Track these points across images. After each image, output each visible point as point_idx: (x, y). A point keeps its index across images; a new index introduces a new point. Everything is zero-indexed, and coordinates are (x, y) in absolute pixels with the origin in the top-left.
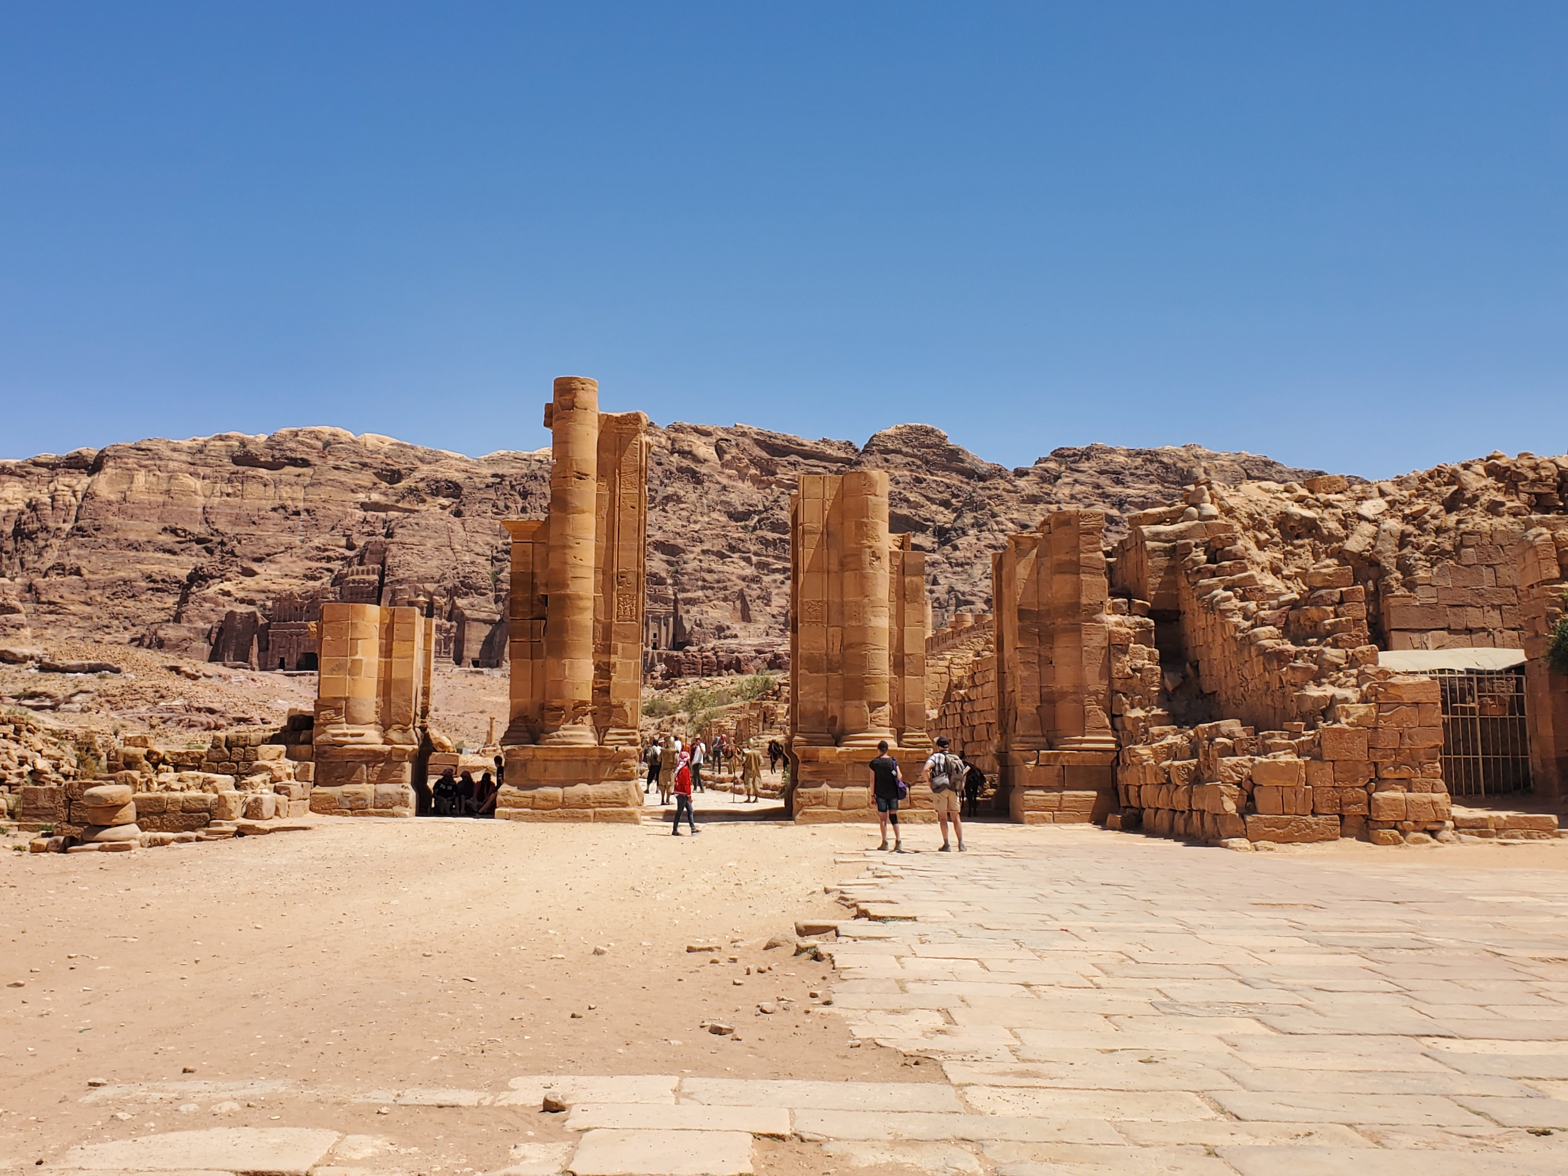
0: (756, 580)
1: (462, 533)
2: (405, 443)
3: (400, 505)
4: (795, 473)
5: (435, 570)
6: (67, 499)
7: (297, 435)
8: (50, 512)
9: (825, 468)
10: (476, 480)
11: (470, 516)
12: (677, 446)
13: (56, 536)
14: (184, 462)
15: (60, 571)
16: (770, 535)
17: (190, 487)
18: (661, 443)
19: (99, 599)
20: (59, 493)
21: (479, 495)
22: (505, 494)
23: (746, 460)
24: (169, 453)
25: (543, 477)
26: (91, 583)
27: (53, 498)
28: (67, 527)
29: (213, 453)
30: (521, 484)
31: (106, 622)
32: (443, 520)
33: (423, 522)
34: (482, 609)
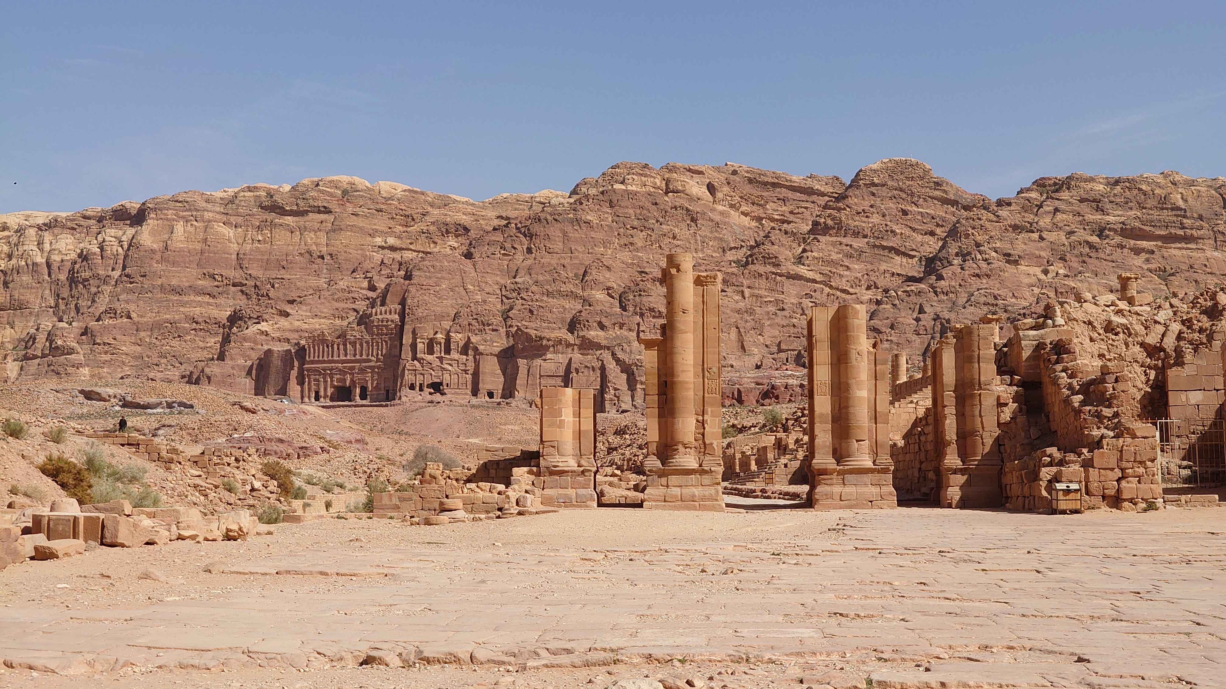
0: (750, 311)
1: (473, 274)
2: (415, 189)
4: (784, 208)
5: (450, 309)
6: (115, 248)
7: (318, 185)
8: (100, 261)
9: (813, 202)
10: (483, 222)
11: (480, 257)
12: (671, 187)
13: (105, 282)
14: (218, 213)
15: (112, 315)
16: (761, 269)
17: (224, 236)
18: (656, 183)
19: (147, 340)
20: (107, 243)
21: (487, 238)
22: (511, 236)
23: (737, 198)
24: (204, 204)
25: (546, 219)
26: (140, 326)
27: (102, 248)
28: (116, 274)
29: (243, 203)
30: (526, 226)
31: (155, 360)
32: (454, 261)
33: (438, 264)
34: (495, 344)
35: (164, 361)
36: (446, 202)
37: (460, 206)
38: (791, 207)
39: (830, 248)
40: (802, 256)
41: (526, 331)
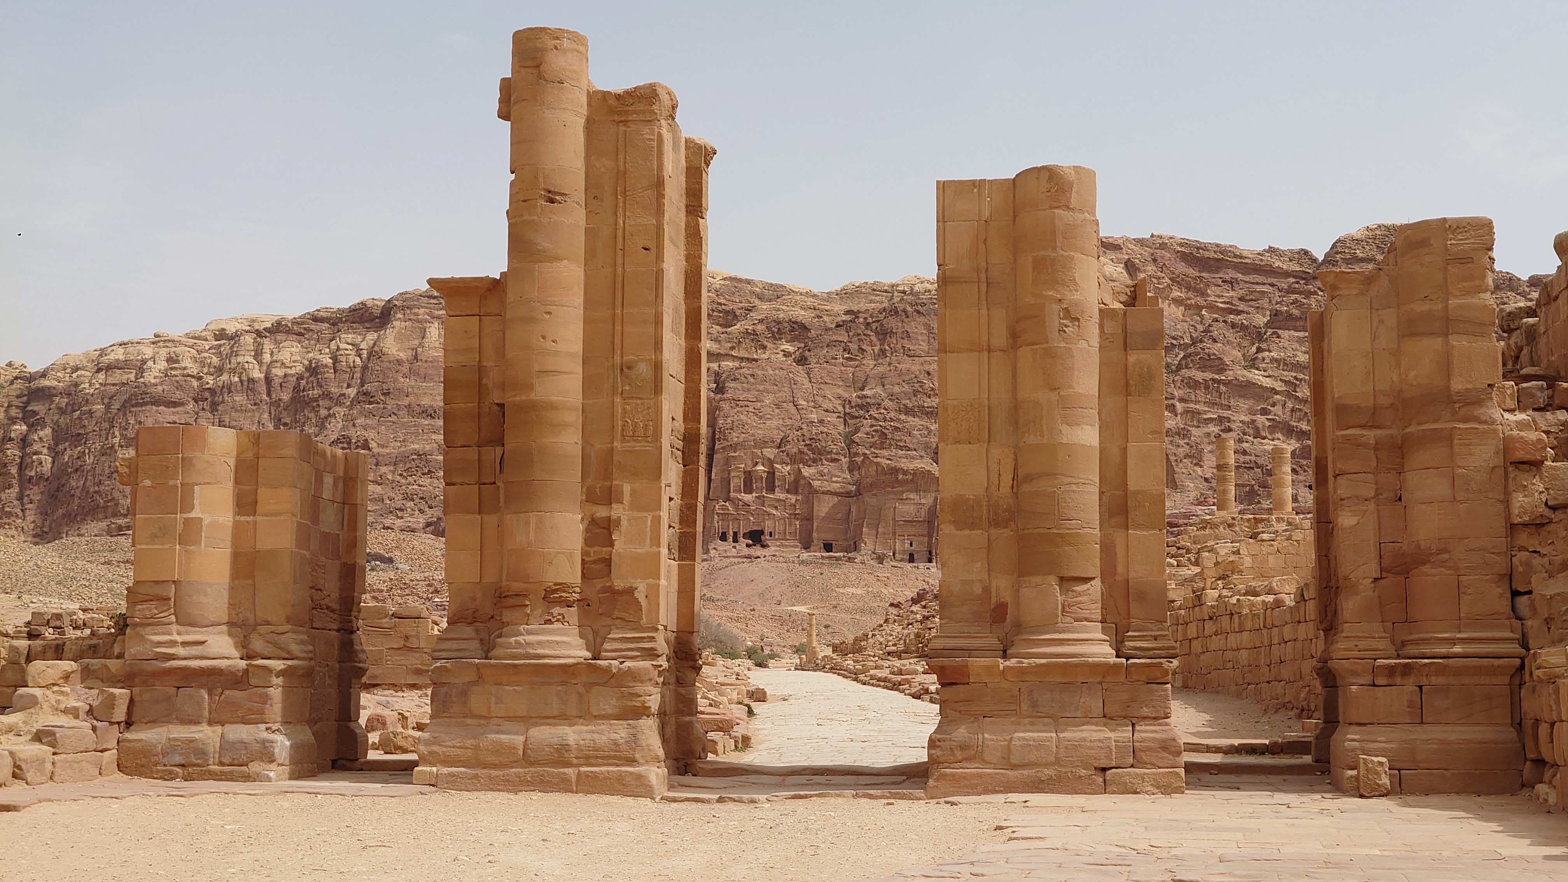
0: (1183, 433)
1: (807, 385)
3: (733, 353)
4: (1232, 293)
5: (775, 432)
6: (351, 359)
8: (332, 376)
9: (1272, 285)
10: (825, 318)
11: (817, 363)
13: (339, 404)
15: (345, 445)
16: (1199, 376)
19: (390, 477)
20: (342, 352)
21: (827, 338)
22: (859, 335)
23: (1167, 280)
25: (905, 311)
26: (380, 458)
27: (335, 359)
28: (352, 392)
30: (878, 321)
31: (399, 504)
32: (782, 368)
33: (759, 372)
34: (834, 479)
35: (410, 504)
36: (779, 293)
37: (798, 298)
38: (1241, 292)
39: (1296, 345)
40: (1257, 358)
41: (875, 460)
